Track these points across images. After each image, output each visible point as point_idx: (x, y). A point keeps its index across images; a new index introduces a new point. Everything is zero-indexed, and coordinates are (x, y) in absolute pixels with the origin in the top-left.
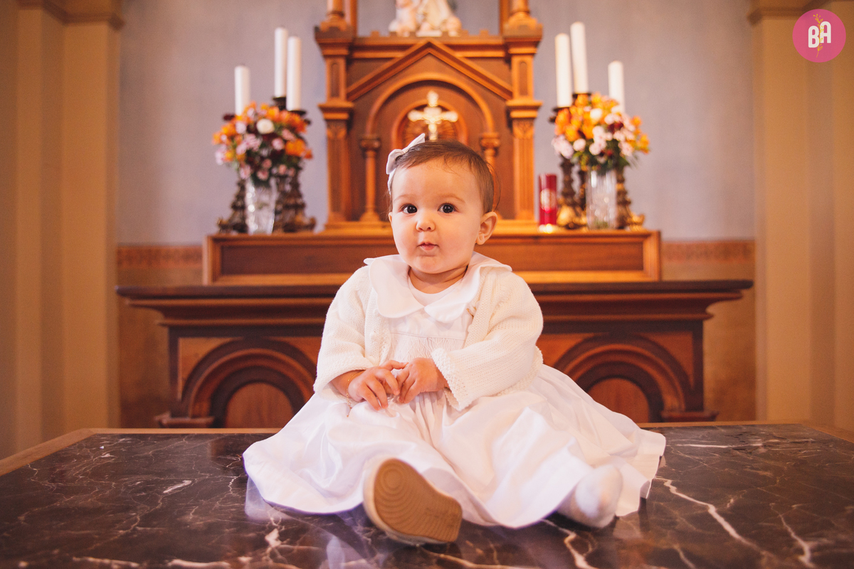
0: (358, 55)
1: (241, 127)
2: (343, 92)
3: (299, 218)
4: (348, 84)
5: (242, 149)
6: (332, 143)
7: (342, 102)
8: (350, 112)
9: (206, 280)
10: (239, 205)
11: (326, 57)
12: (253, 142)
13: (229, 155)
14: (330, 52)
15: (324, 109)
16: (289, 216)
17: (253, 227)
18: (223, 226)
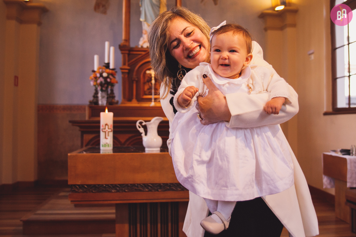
0: (132, 53)
1: (98, 75)
2: (127, 64)
3: (113, 100)
4: (129, 61)
5: (99, 81)
6: (124, 79)
7: (127, 67)
8: (129, 70)
9: (87, 118)
10: (96, 96)
11: (122, 53)
12: (101, 79)
13: (95, 83)
14: (123, 52)
15: (121, 69)
16: (110, 100)
17: (100, 103)
18: (91, 102)
